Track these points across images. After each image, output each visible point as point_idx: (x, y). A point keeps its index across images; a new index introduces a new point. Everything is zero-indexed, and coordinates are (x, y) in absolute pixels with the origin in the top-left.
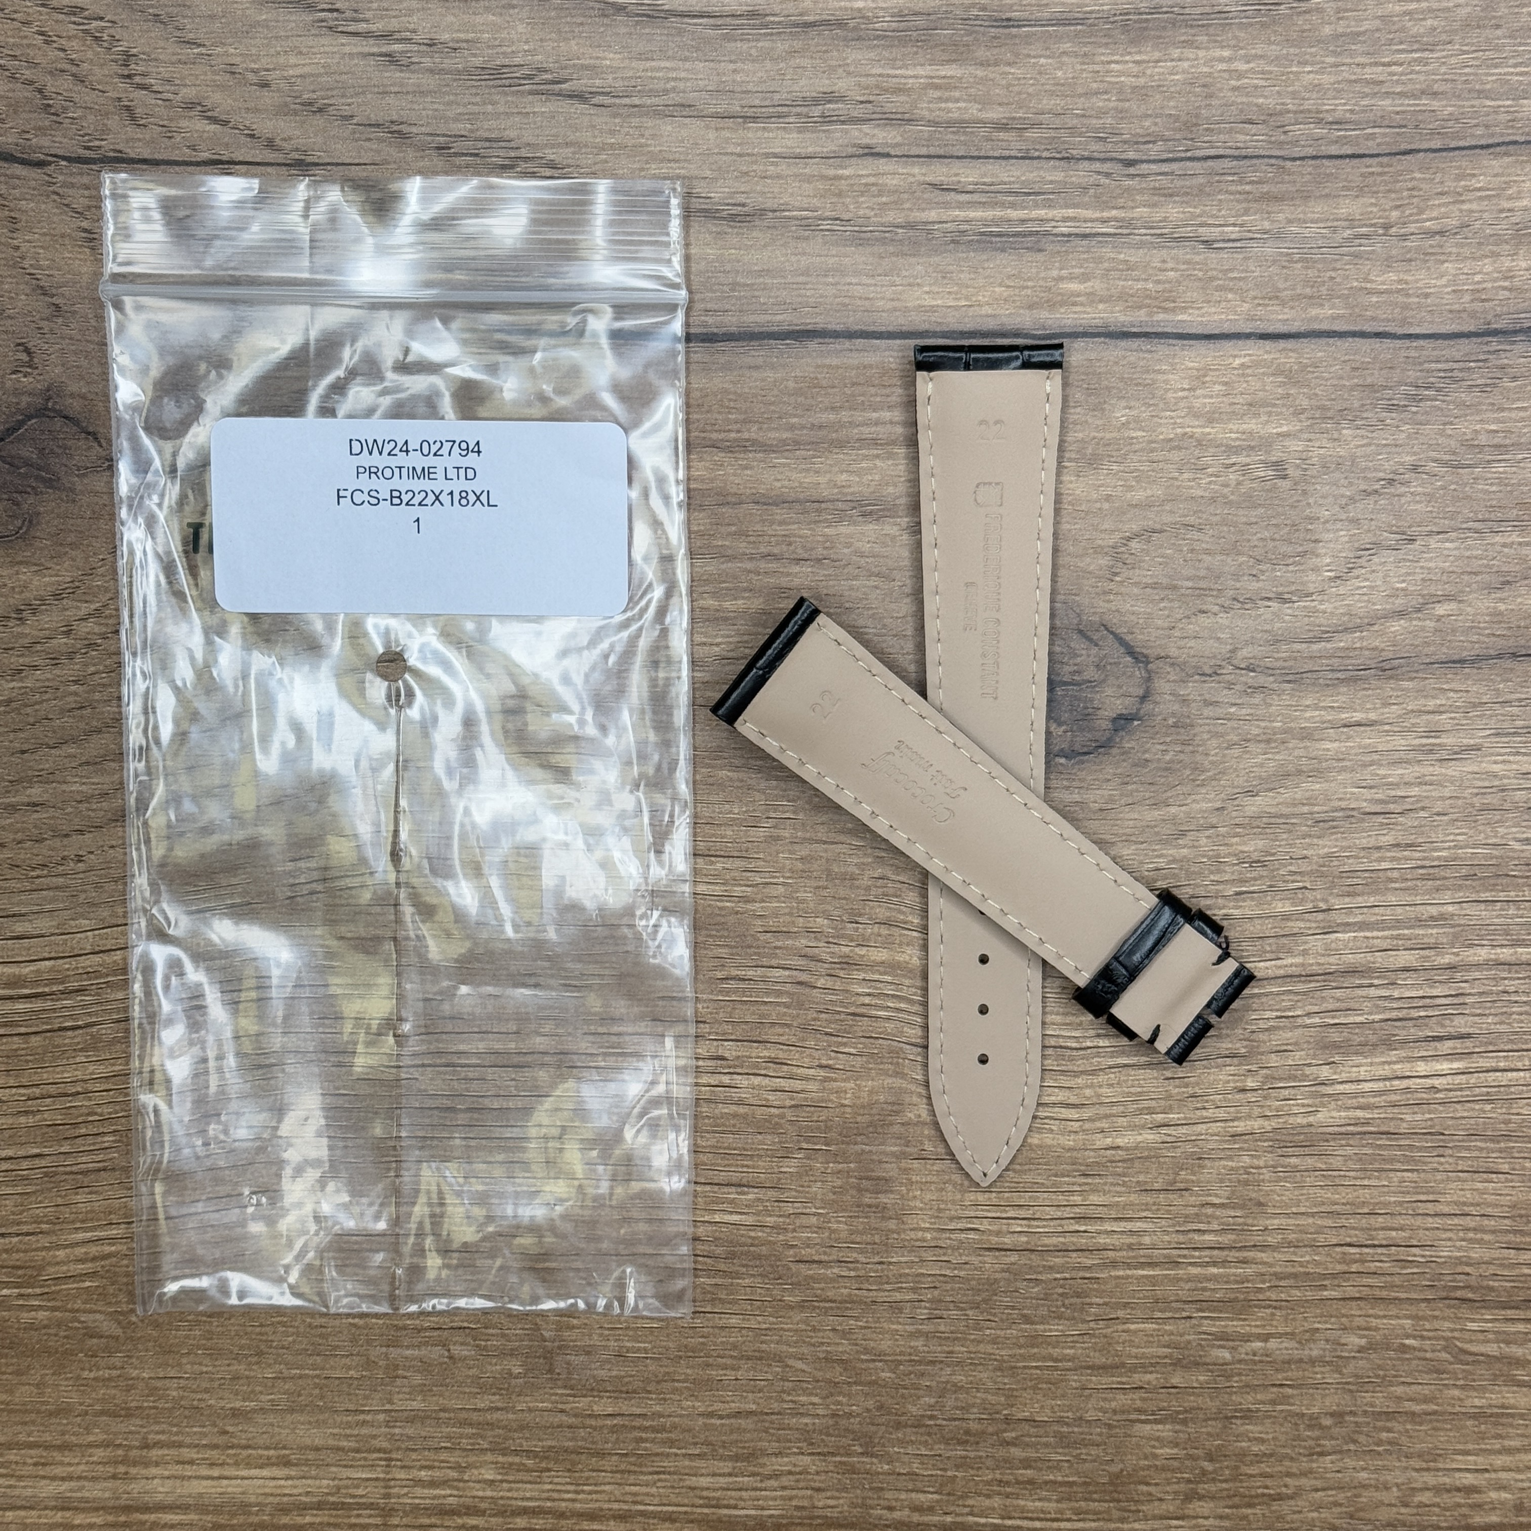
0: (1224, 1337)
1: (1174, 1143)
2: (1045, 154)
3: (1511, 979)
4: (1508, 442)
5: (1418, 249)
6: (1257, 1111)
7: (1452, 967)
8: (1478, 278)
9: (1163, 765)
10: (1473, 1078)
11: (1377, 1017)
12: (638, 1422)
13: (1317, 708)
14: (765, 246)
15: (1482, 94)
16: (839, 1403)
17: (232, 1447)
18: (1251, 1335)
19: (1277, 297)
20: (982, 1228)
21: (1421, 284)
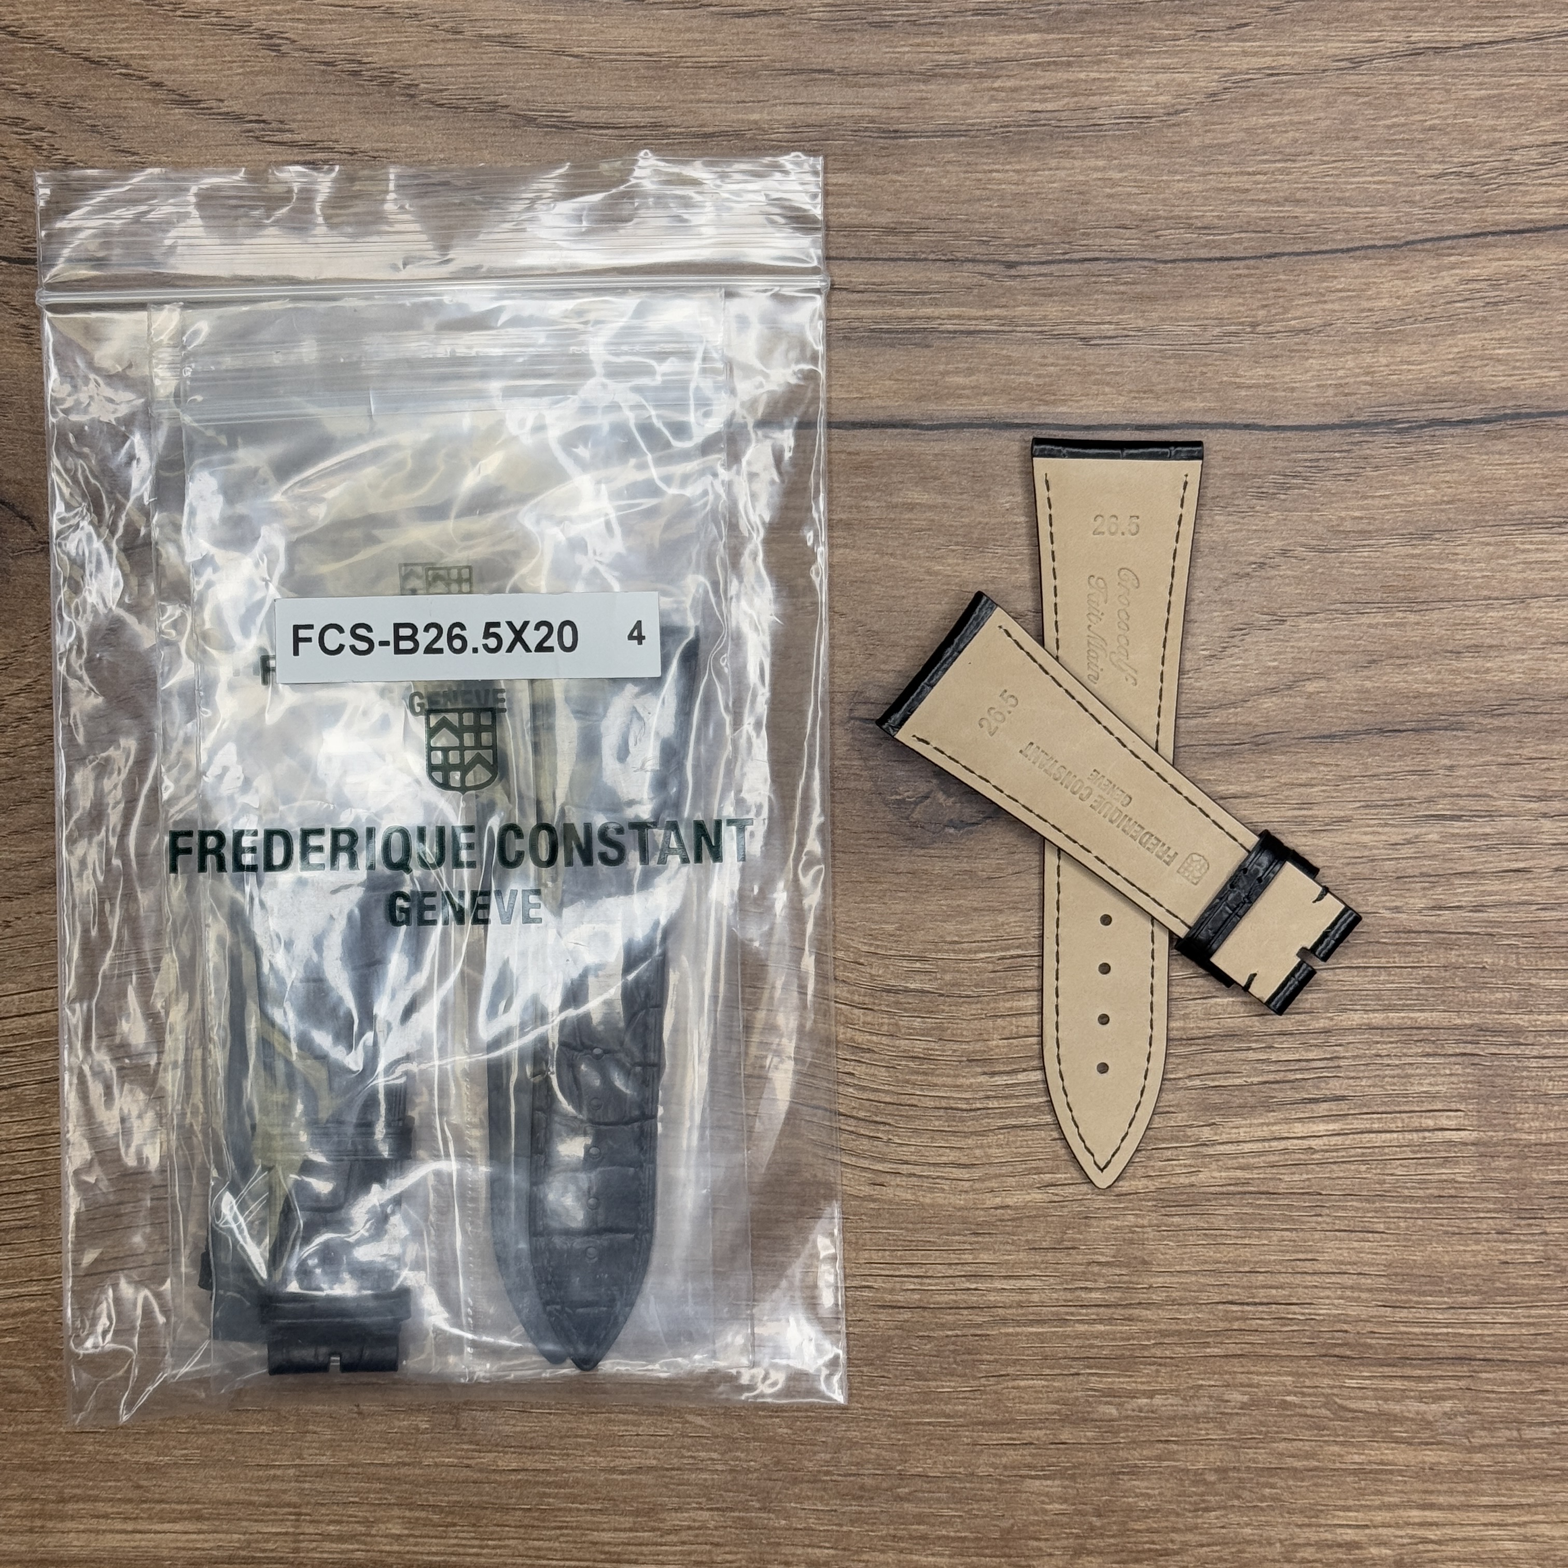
0: (1111, 1394)
1: (1061, 1203)
2: (932, 256)
3: (1384, 1043)
4: (1371, 528)
5: (1284, 346)
7: (1326, 1031)
8: (1341, 373)
10: (1348, 1141)
11: (1256, 1080)
12: (541, 1478)
16: (737, 1459)
17: (145, 1502)
18: (1138, 1391)
19: (1151, 391)
20: (876, 1285)
21: (1287, 379)
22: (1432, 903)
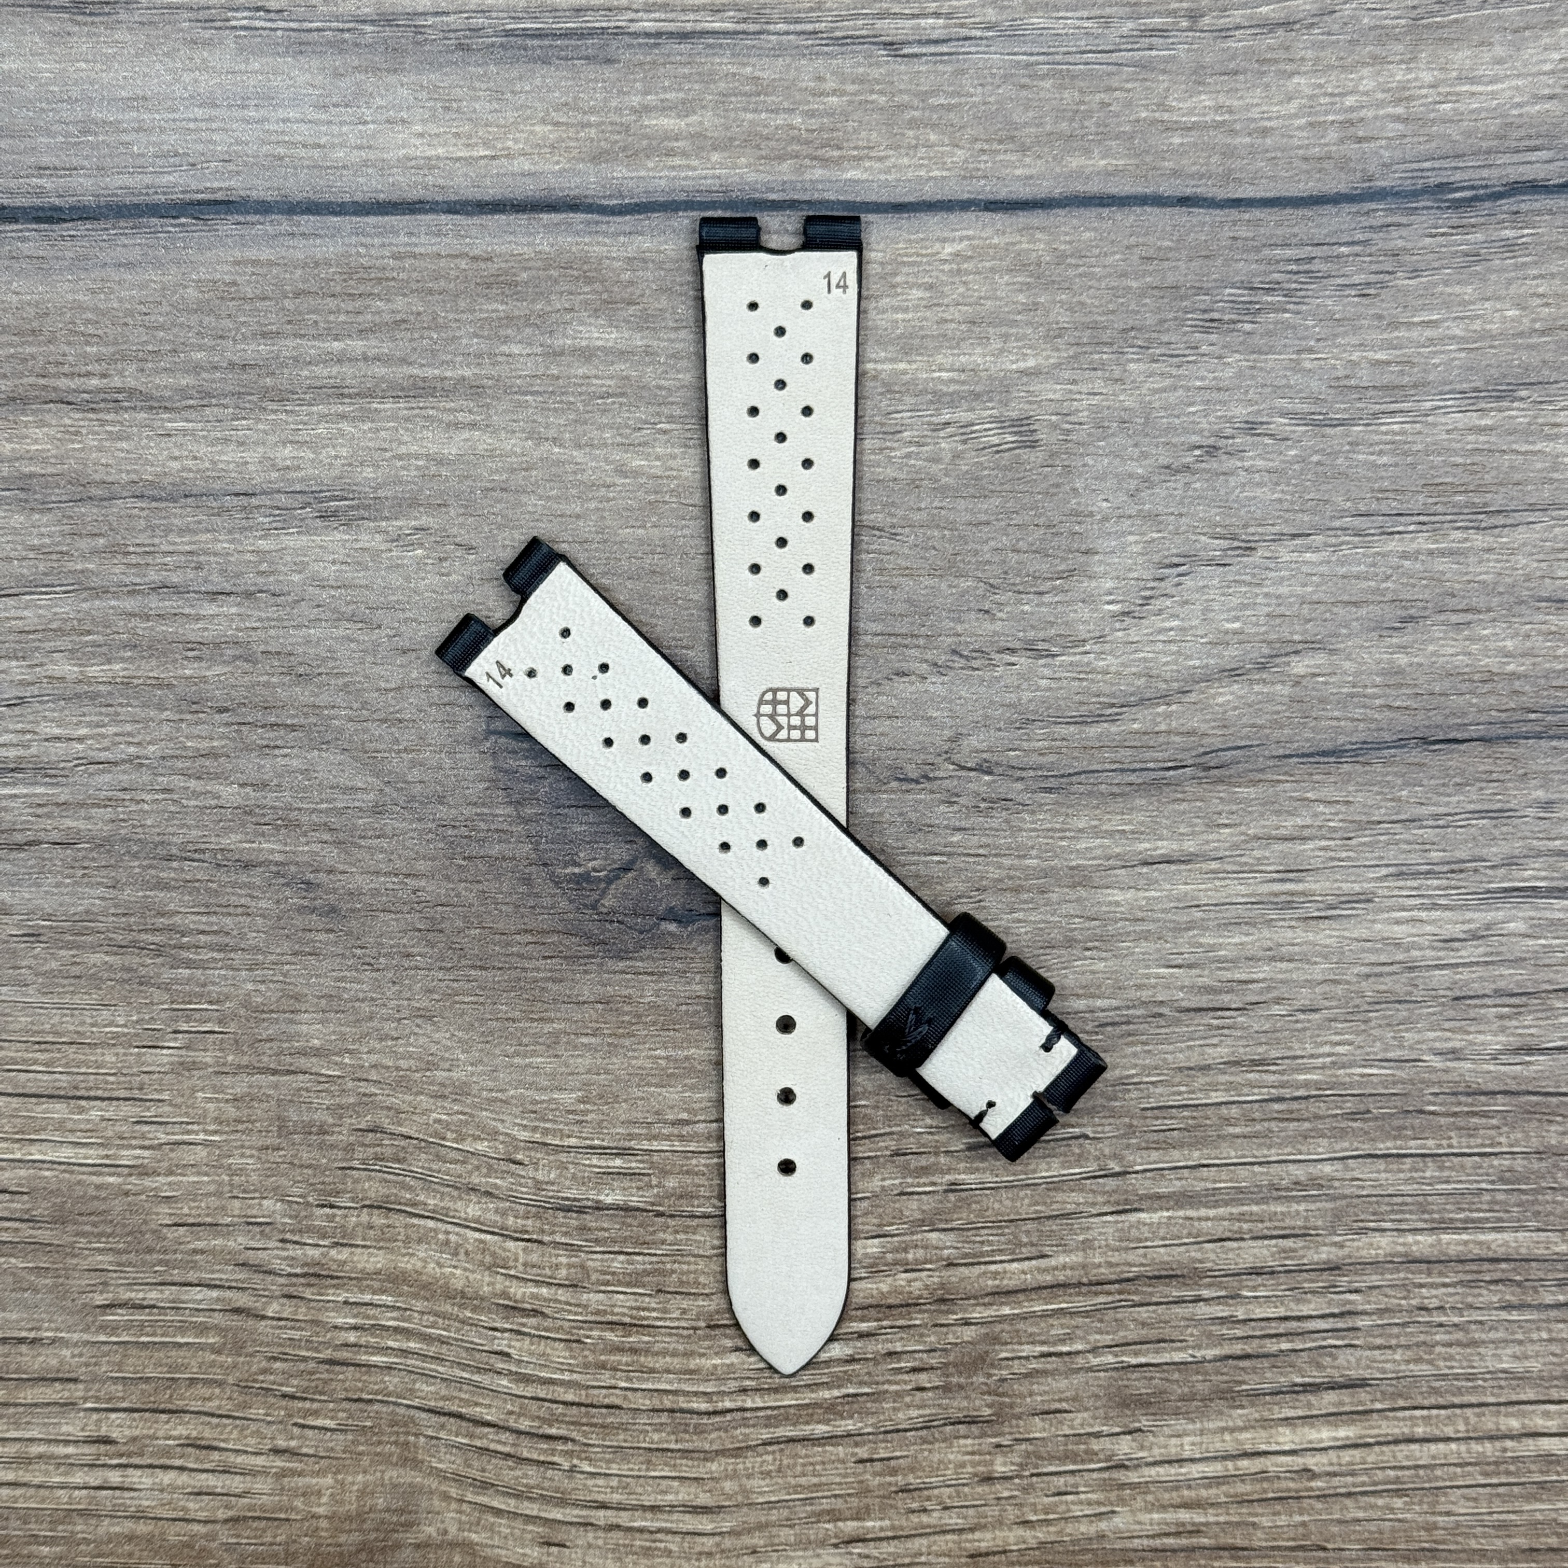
3: (1432, 1286)
4: (1407, 379)
5: (1248, 53)
6: (1012, 1513)
7: (1333, 1268)
8: (1350, 101)
10: (1372, 1456)
11: (1210, 1353)
13: (1096, 832)
14: (137, 55)
19: (1012, 138)
21: (1254, 113)
22: (1515, 1042)
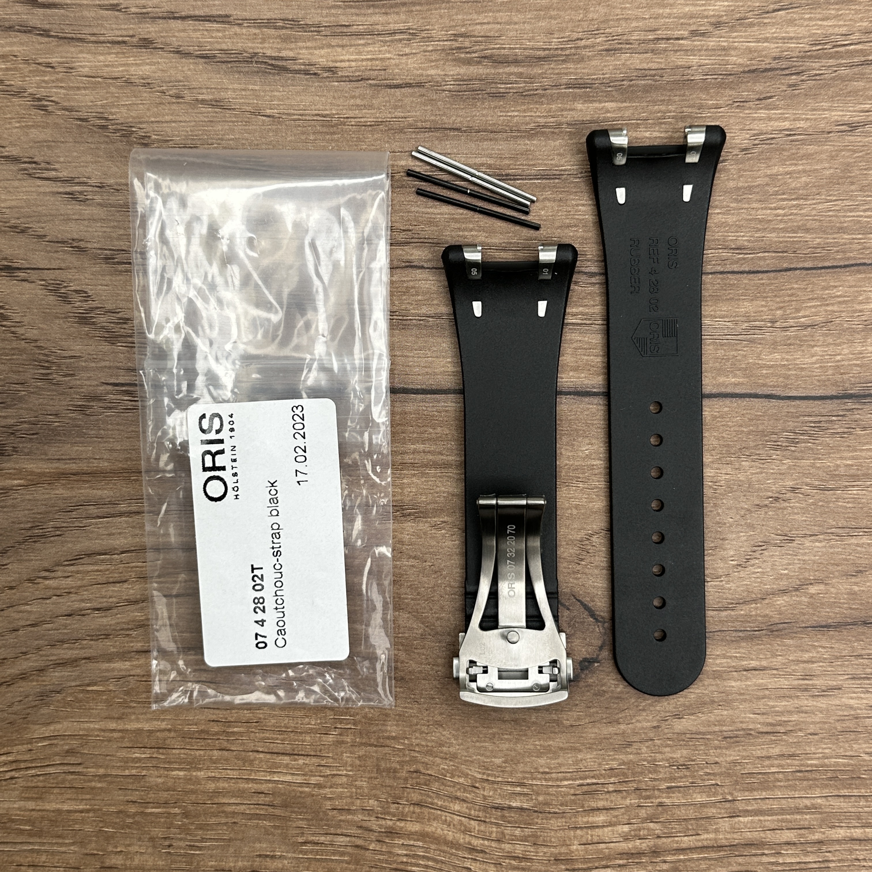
9: (616, 695)
15: (841, 230)
